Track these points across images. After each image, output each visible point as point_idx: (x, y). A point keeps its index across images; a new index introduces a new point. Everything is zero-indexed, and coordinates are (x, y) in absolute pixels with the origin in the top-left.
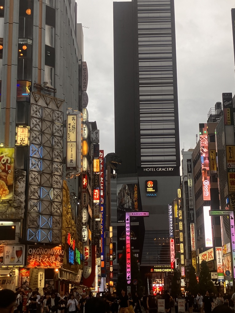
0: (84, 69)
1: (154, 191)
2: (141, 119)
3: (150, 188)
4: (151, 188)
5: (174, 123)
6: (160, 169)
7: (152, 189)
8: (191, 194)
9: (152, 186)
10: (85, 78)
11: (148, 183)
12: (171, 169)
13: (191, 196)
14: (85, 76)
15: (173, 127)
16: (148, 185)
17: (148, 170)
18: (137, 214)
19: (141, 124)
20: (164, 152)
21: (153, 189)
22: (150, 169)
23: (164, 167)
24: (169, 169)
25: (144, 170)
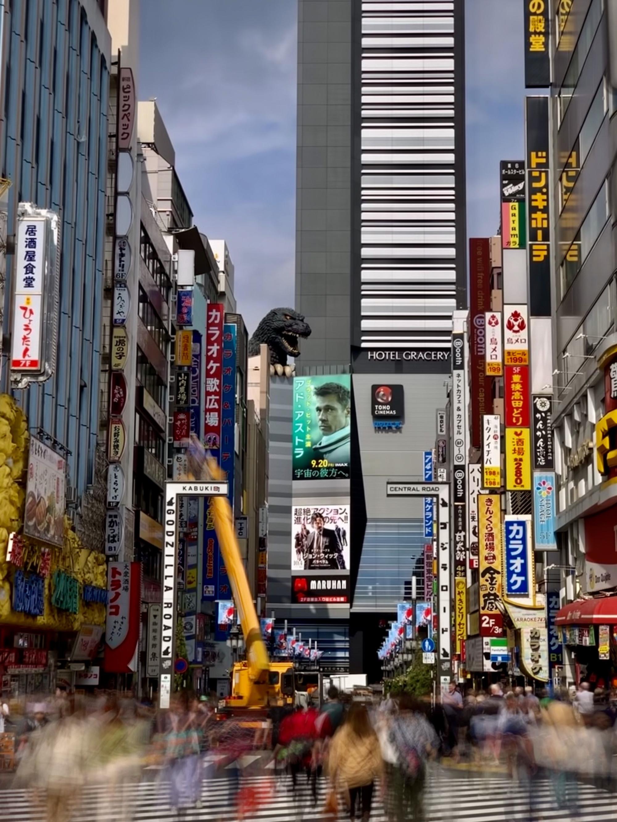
0: (124, 89)
1: (395, 412)
2: (364, 216)
3: (382, 404)
4: (386, 404)
5: (453, 229)
6: (413, 355)
7: (388, 407)
8: (459, 427)
9: (390, 399)
10: (126, 113)
11: (379, 392)
12: (443, 356)
13: (459, 433)
14: (126, 107)
15: (452, 239)
16: (378, 397)
17: (380, 355)
18: (196, 488)
19: (363, 229)
20: (425, 309)
21: (391, 409)
22: (385, 354)
23: (424, 350)
24: (436, 354)
25: (369, 355)
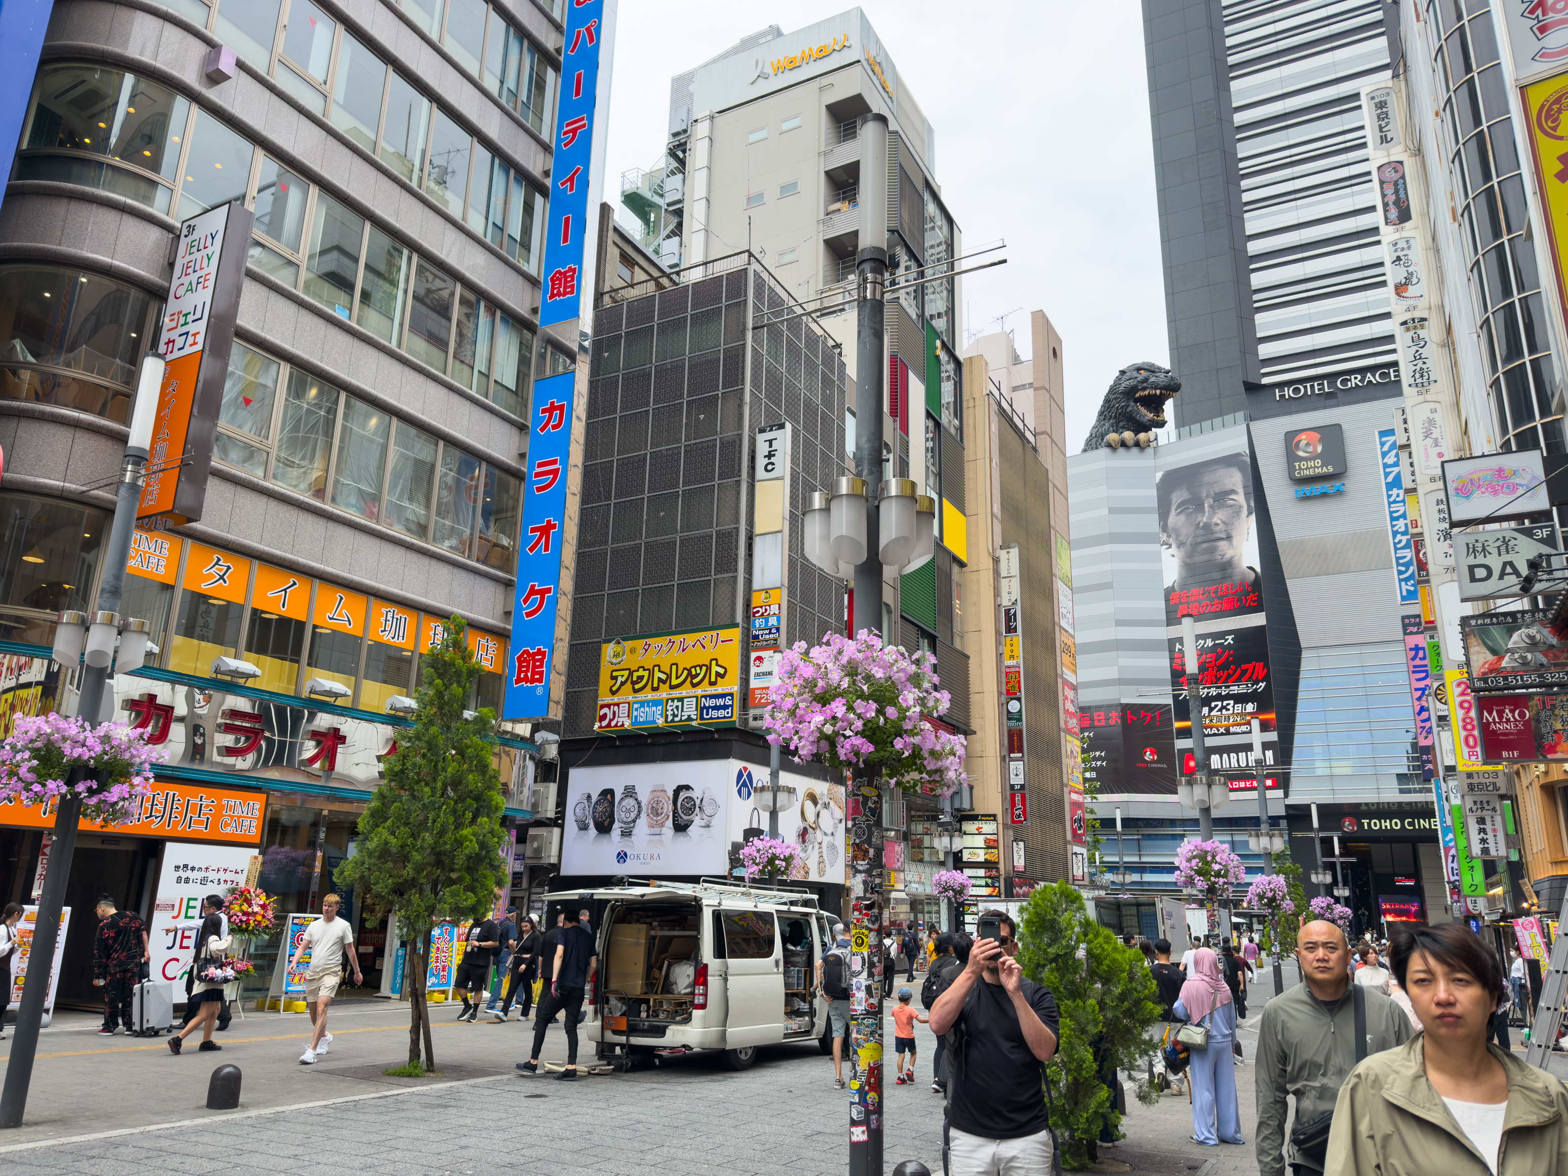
1: (1331, 469)
2: (1247, 197)
3: (1306, 459)
4: (1313, 458)
6: (1355, 380)
7: (1318, 462)
9: (1319, 449)
11: (1298, 441)
16: (1298, 449)
17: (1297, 390)
21: (1324, 465)
22: (1305, 387)
23: (1373, 369)
25: (1278, 394)
